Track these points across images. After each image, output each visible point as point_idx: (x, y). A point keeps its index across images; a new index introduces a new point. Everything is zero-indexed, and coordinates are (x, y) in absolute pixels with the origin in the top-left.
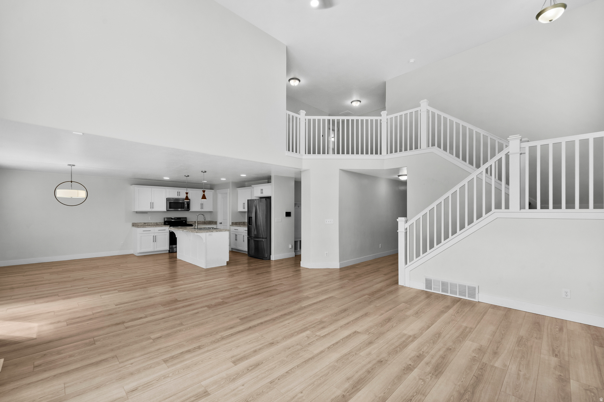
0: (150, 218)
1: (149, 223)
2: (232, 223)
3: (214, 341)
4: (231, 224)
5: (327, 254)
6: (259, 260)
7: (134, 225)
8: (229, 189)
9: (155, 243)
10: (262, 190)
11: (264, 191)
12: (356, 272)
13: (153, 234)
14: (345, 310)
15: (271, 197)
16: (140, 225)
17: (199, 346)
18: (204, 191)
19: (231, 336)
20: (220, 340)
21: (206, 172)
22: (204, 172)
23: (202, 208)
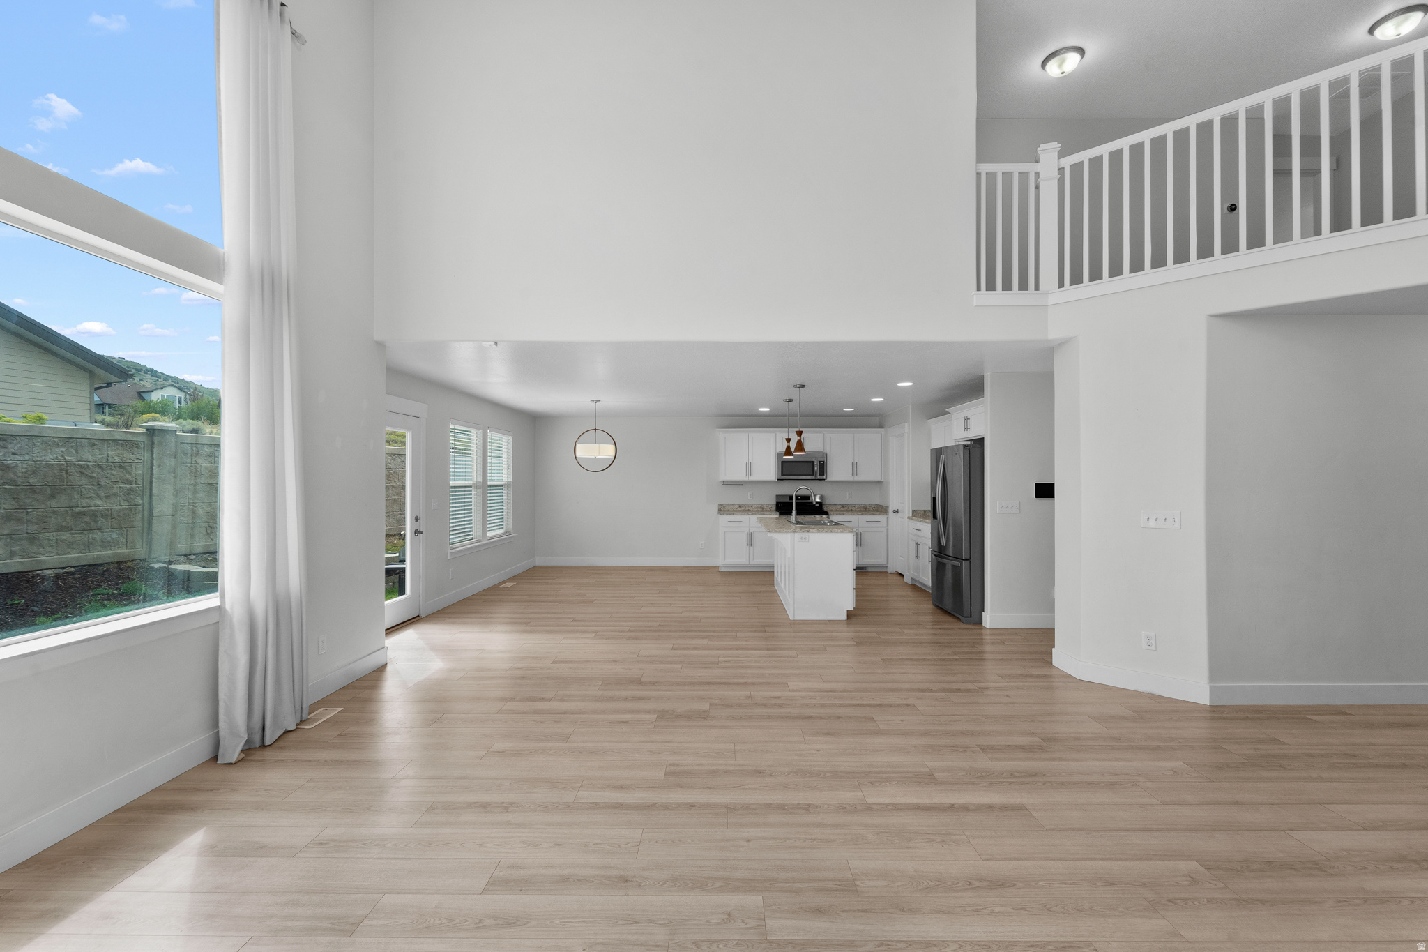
0: (750, 495)
1: (748, 506)
2: (914, 511)
3: (846, 806)
4: (911, 515)
5: (1149, 638)
6: (951, 619)
7: (723, 510)
8: (906, 424)
9: (751, 548)
10: (967, 419)
11: (971, 424)
12: (1276, 741)
13: (746, 530)
14: (997, 884)
15: (983, 438)
16: (731, 508)
17: (809, 805)
18: (800, 433)
19: (892, 809)
20: (859, 808)
21: (803, 386)
22: (799, 388)
23: (855, 472)
